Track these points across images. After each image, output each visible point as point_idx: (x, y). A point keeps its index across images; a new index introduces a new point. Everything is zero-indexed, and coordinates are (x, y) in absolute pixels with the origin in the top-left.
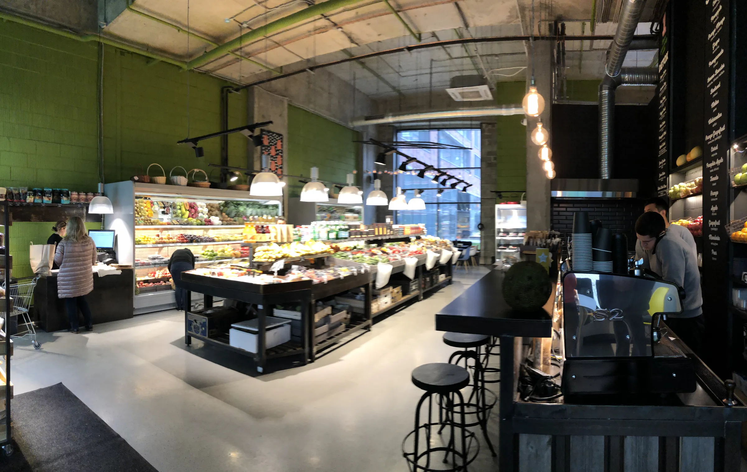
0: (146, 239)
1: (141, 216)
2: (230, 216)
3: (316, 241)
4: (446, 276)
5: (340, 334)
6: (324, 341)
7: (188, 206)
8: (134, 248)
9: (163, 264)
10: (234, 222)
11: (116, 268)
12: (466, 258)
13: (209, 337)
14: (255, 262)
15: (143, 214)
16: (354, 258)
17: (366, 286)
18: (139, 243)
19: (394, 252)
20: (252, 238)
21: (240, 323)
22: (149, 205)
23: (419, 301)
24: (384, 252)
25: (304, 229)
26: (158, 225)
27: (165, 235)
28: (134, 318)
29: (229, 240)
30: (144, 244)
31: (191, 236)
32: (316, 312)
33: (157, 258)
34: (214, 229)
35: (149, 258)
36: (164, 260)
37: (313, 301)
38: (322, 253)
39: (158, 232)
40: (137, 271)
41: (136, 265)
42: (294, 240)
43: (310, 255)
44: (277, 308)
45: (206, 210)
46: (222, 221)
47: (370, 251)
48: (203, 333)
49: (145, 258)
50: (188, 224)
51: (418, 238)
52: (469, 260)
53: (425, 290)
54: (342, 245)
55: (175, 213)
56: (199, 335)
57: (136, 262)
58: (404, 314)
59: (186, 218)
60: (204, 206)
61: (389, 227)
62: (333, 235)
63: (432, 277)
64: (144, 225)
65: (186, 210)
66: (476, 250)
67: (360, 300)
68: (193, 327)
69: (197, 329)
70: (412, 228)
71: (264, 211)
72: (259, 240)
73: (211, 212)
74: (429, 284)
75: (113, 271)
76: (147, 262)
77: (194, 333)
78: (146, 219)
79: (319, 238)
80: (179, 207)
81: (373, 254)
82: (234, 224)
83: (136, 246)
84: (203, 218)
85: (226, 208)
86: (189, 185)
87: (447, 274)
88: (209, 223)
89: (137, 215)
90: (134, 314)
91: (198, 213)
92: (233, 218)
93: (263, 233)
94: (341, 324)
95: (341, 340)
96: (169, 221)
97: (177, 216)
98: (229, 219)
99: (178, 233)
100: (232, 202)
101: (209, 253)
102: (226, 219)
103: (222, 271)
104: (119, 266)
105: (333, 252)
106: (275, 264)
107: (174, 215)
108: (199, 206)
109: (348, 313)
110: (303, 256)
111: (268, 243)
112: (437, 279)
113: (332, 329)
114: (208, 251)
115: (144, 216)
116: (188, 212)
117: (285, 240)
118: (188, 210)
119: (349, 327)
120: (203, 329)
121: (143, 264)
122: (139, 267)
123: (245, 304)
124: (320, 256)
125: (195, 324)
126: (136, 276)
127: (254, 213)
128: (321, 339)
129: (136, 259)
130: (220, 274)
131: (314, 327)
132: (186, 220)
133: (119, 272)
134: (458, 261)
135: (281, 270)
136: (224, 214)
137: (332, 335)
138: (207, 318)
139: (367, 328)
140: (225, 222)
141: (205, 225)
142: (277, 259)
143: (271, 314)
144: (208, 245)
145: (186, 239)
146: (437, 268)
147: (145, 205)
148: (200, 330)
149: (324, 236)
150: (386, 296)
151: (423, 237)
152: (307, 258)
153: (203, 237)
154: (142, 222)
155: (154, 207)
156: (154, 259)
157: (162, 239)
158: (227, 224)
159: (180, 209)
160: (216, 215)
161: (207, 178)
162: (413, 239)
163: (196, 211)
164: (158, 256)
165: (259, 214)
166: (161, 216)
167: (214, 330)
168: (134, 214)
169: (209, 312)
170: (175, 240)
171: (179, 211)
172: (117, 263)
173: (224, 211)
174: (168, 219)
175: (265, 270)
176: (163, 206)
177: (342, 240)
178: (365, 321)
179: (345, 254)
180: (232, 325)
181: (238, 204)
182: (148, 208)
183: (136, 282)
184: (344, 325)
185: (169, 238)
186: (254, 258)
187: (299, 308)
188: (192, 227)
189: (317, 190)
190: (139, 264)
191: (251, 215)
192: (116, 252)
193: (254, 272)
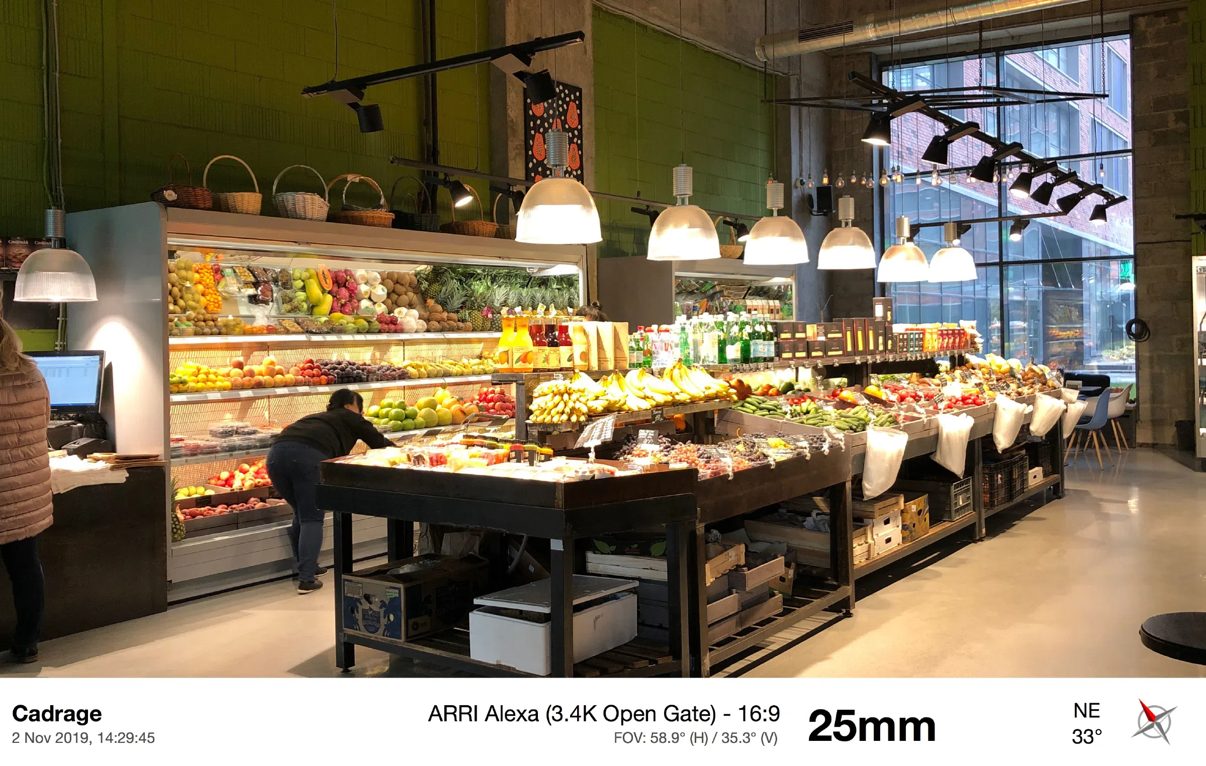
0: (202, 376)
1: (184, 310)
2: (449, 307)
3: (689, 367)
4: (1046, 474)
5: (770, 620)
6: (729, 640)
7: (330, 281)
8: (167, 404)
9: (256, 447)
10: (461, 324)
11: (109, 465)
12: (1098, 422)
13: (410, 639)
14: (531, 425)
15: (191, 303)
16: (794, 414)
17: (835, 494)
18: (181, 386)
19: (902, 399)
20: (524, 359)
21: (496, 594)
22: (209, 278)
23: (975, 541)
24: (873, 399)
25: (655, 336)
26: (239, 334)
27: (260, 364)
28: (171, 612)
29: (449, 375)
30: (197, 391)
31: (340, 363)
32: (708, 559)
33: (237, 433)
34: (404, 343)
35: (214, 434)
36: (258, 436)
37: (700, 528)
38: (708, 399)
39: (238, 357)
40: (176, 472)
41: (173, 453)
42: (633, 366)
43: (675, 404)
44: (595, 550)
45: (380, 291)
46: (428, 320)
47: (835, 395)
48: (392, 629)
49: (202, 432)
50: (331, 331)
51: (958, 362)
52: (1107, 430)
53: (991, 512)
54: (756, 380)
55: (288, 300)
56: (379, 636)
57: (173, 445)
58: (938, 575)
59: (324, 315)
60: (375, 279)
61: (885, 330)
62: (733, 352)
63: (1011, 473)
64: (196, 334)
65: (324, 291)
66: (1123, 398)
67: (816, 529)
68: (359, 616)
69: (372, 621)
70: (942, 334)
71: (539, 293)
72: (541, 366)
73: (395, 297)
74: (1002, 493)
75: (102, 472)
76: (208, 443)
77: (363, 633)
78: (201, 317)
79: (697, 358)
80: (299, 284)
81: (844, 404)
82: (459, 330)
83: (175, 398)
84: (374, 312)
85: (436, 287)
86: (332, 217)
87: (1050, 468)
88: (391, 325)
89: (171, 307)
90: (171, 598)
91: (359, 301)
92: (458, 312)
93: (553, 344)
94: (773, 595)
95: (771, 639)
96: (273, 323)
97: (295, 309)
98: (445, 315)
99: (299, 357)
100: (453, 268)
101: (393, 411)
102: (438, 316)
103: (443, 451)
104: (117, 458)
105: (735, 398)
106: (587, 429)
107: (288, 307)
108: (361, 281)
109: (787, 565)
110: (658, 406)
111: (568, 372)
112: (1024, 481)
113: (749, 606)
114: (390, 406)
115: (194, 309)
116: (329, 298)
117: (611, 366)
118: (329, 293)
119: (791, 604)
120: (392, 617)
121: (195, 451)
122: (184, 459)
123: (508, 541)
124: (702, 407)
125: (366, 606)
126: (173, 485)
127: (512, 300)
128: (719, 633)
129: (173, 436)
130: (439, 460)
131: (702, 598)
132: (324, 319)
133: (121, 477)
134: (1076, 430)
135: (604, 444)
136: (431, 302)
137: (750, 624)
138: (401, 586)
139: (843, 610)
140: (435, 324)
141: (380, 332)
142: (592, 416)
143: (581, 567)
144: (389, 389)
145: (326, 374)
146: (1020, 449)
147: (197, 276)
148: (384, 621)
149: (710, 352)
150: (887, 522)
151: (973, 359)
152: (669, 412)
153: (374, 367)
154: (190, 327)
155: (223, 283)
156: (227, 434)
157: (251, 374)
158: (442, 330)
159: (304, 289)
160: (410, 306)
161: (382, 201)
162: (945, 364)
163: (353, 295)
164: (240, 424)
165: (527, 300)
166: (244, 309)
167: (419, 620)
168: (165, 304)
169: (406, 569)
170: (290, 377)
171: (301, 295)
172: (114, 451)
173: (431, 293)
174: (268, 317)
175: (561, 447)
176: (252, 279)
177: (761, 365)
178: (835, 588)
179: (770, 403)
180: (476, 601)
181: (467, 275)
182: (207, 287)
183: (175, 503)
184: (779, 596)
185: (272, 373)
186: (531, 412)
187: (658, 547)
188: (345, 338)
189: (691, 226)
190: (183, 452)
191: (505, 304)
192: (107, 420)
193: (532, 453)
